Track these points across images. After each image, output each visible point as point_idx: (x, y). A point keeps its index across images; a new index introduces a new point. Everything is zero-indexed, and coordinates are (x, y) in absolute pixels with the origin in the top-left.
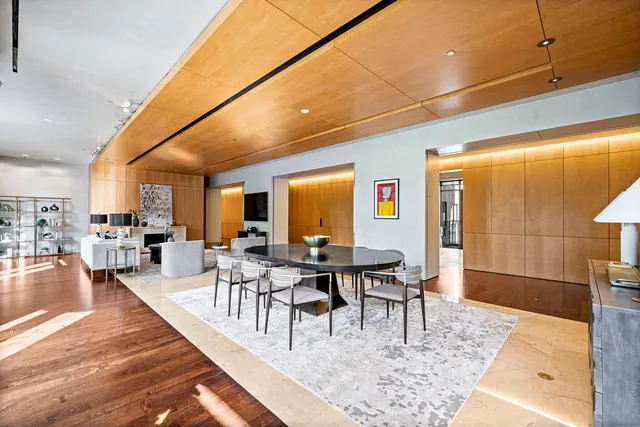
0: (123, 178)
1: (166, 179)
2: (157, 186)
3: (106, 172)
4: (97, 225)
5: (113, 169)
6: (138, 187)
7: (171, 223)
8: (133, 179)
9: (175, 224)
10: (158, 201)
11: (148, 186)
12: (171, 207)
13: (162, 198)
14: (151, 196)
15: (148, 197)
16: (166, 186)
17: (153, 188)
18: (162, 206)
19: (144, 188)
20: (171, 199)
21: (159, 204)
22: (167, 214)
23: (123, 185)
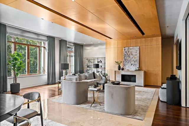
0: (116, 46)
2: (131, 48)
8: (120, 46)
11: (127, 48)
12: (138, 59)
13: (133, 54)
14: (128, 54)
15: (126, 54)
16: (136, 47)
17: (129, 49)
18: (134, 59)
19: (125, 50)
20: (138, 54)
21: (132, 57)
22: (136, 63)
23: (116, 49)
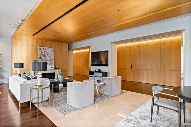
0: (29, 44)
1: (51, 44)
2: (46, 48)
3: (21, 40)
4: (18, 69)
5: (24, 38)
6: (37, 48)
7: (53, 67)
8: (35, 44)
9: (55, 68)
10: (47, 56)
11: (42, 48)
12: (53, 59)
13: (49, 54)
14: (44, 53)
15: (42, 54)
16: (51, 48)
17: (45, 49)
18: (49, 58)
19: (40, 49)
20: (53, 55)
21: (47, 57)
22: (51, 62)
23: (30, 47)
